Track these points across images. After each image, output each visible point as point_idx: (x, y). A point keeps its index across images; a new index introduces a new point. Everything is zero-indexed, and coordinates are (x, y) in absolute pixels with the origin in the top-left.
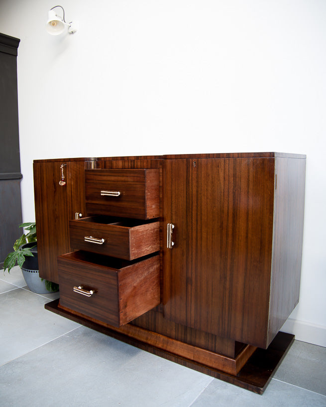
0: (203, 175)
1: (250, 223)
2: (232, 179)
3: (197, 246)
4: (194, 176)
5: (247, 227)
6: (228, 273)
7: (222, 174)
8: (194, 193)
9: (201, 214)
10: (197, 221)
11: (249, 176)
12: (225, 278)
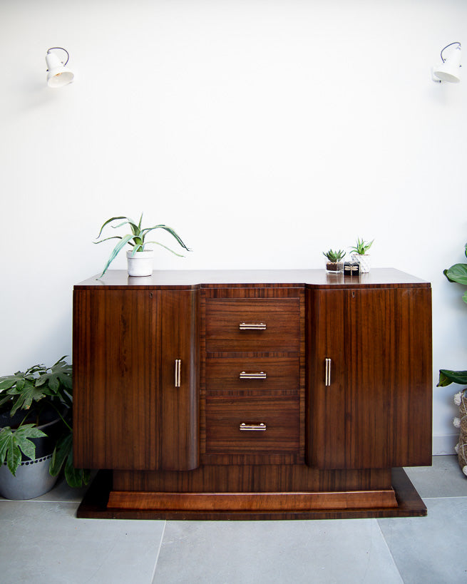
0: (363, 305)
1: (412, 348)
2: (393, 308)
3: (357, 378)
4: (353, 307)
5: (409, 352)
6: (392, 400)
7: (382, 304)
8: (354, 323)
9: (362, 344)
10: (357, 352)
11: (409, 304)
12: (389, 405)
